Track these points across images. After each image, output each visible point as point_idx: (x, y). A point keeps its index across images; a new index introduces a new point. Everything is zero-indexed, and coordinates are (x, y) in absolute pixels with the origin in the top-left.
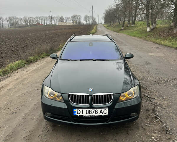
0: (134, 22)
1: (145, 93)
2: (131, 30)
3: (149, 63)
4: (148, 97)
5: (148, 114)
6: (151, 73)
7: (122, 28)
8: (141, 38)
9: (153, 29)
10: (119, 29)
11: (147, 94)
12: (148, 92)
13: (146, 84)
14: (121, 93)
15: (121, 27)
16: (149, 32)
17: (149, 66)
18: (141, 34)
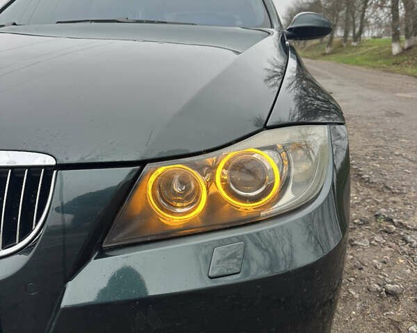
0: (357, 37)
1: (378, 203)
2: (350, 54)
3: (398, 113)
4: (390, 220)
5: (392, 322)
6: (405, 138)
7: (328, 50)
8: (374, 67)
9: (409, 48)
10: (320, 52)
11: (386, 207)
12: (394, 202)
13: (384, 172)
14: (142, 163)
15: (324, 49)
16: (397, 55)
17: (397, 120)
18: (376, 60)
